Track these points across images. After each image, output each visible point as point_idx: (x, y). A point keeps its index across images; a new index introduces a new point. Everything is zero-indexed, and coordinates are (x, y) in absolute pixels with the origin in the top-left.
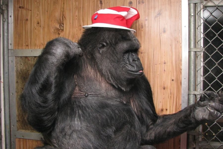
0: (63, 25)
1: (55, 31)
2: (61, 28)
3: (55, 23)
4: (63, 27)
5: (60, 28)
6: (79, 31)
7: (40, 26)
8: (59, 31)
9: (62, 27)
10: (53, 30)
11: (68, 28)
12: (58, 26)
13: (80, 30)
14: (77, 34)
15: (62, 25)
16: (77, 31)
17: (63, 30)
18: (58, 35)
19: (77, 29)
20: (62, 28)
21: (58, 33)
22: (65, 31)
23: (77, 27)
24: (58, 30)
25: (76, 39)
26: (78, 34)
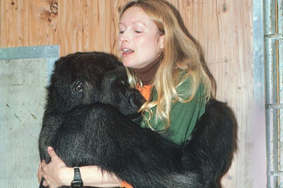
0: (57, 5)
1: (43, 16)
2: (53, 10)
3: (42, 3)
4: (57, 8)
5: (50, 11)
6: (84, 14)
7: (16, 9)
8: (49, 17)
9: (55, 8)
10: (39, 15)
11: (65, 10)
12: (47, 8)
13: (86, 12)
14: (80, 20)
15: (55, 6)
16: (80, 14)
17: (56, 14)
18: (48, 22)
19: (80, 11)
20: (55, 11)
21: (48, 19)
22: (61, 16)
23: (80, 8)
24: (48, 14)
25: (80, 29)
26: (83, 19)
